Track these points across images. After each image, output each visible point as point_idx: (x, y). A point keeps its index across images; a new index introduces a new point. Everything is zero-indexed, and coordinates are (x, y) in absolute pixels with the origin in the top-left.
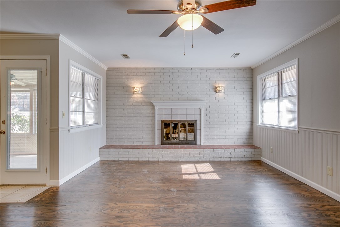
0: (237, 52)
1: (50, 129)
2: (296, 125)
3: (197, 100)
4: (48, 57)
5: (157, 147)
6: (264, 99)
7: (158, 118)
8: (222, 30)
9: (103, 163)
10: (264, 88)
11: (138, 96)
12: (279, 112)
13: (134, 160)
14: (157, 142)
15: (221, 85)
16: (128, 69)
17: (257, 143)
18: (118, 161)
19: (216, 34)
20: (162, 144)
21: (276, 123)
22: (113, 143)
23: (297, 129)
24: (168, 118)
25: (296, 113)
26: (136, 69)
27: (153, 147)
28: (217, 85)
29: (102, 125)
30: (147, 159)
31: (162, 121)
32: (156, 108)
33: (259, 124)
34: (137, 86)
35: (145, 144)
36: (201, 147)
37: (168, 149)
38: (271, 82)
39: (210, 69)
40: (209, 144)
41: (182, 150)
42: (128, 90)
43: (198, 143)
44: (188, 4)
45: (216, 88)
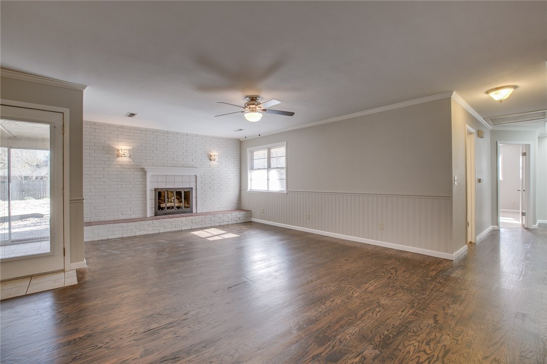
1: (70, 200)
2: (284, 189)
3: (193, 167)
4: (67, 111)
5: (151, 219)
6: (252, 169)
7: (150, 186)
10: (252, 160)
11: (124, 160)
12: (268, 180)
13: (129, 235)
14: (150, 213)
15: (215, 153)
16: (110, 126)
17: (246, 205)
18: (108, 240)
20: (155, 216)
21: (267, 189)
23: (286, 192)
24: (162, 186)
25: (285, 181)
26: (122, 127)
27: (144, 219)
28: (211, 154)
31: (156, 190)
32: (148, 174)
33: (249, 190)
34: (123, 148)
35: (133, 216)
36: (197, 214)
37: (170, 219)
38: (259, 156)
40: (204, 211)
41: (184, 218)
42: (111, 152)
43: (194, 211)
45: (211, 156)
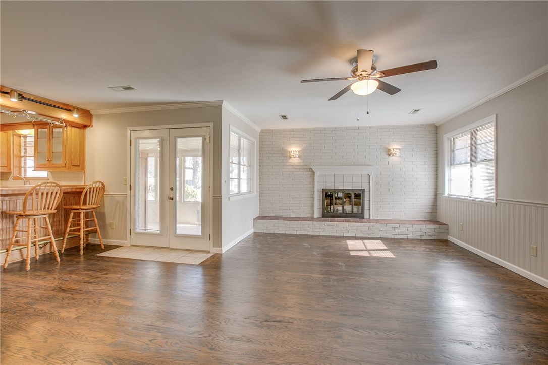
0: (417, 109)
1: (213, 196)
2: (493, 196)
3: (365, 165)
4: (211, 124)
5: (318, 220)
6: (452, 163)
7: (318, 187)
8: (400, 90)
9: (257, 235)
10: (453, 150)
11: (295, 161)
12: (472, 180)
13: (291, 233)
14: (317, 214)
15: (395, 147)
16: (284, 130)
17: (442, 218)
18: (274, 234)
19: (391, 94)
20: (322, 217)
21: (469, 194)
22: (267, 214)
23: (494, 201)
24: (330, 186)
25: (494, 181)
26: (293, 130)
27: (312, 219)
28: (391, 148)
29: (256, 194)
30: (306, 233)
31: (323, 190)
32: (316, 174)
33: (446, 194)
34: (294, 149)
35: (303, 216)
36: (369, 221)
37: (331, 223)
38: (462, 142)
39: (382, 127)
40: (380, 218)
41: (347, 223)
42: (284, 155)
43: (366, 216)
44: (363, 71)
45: (389, 150)
